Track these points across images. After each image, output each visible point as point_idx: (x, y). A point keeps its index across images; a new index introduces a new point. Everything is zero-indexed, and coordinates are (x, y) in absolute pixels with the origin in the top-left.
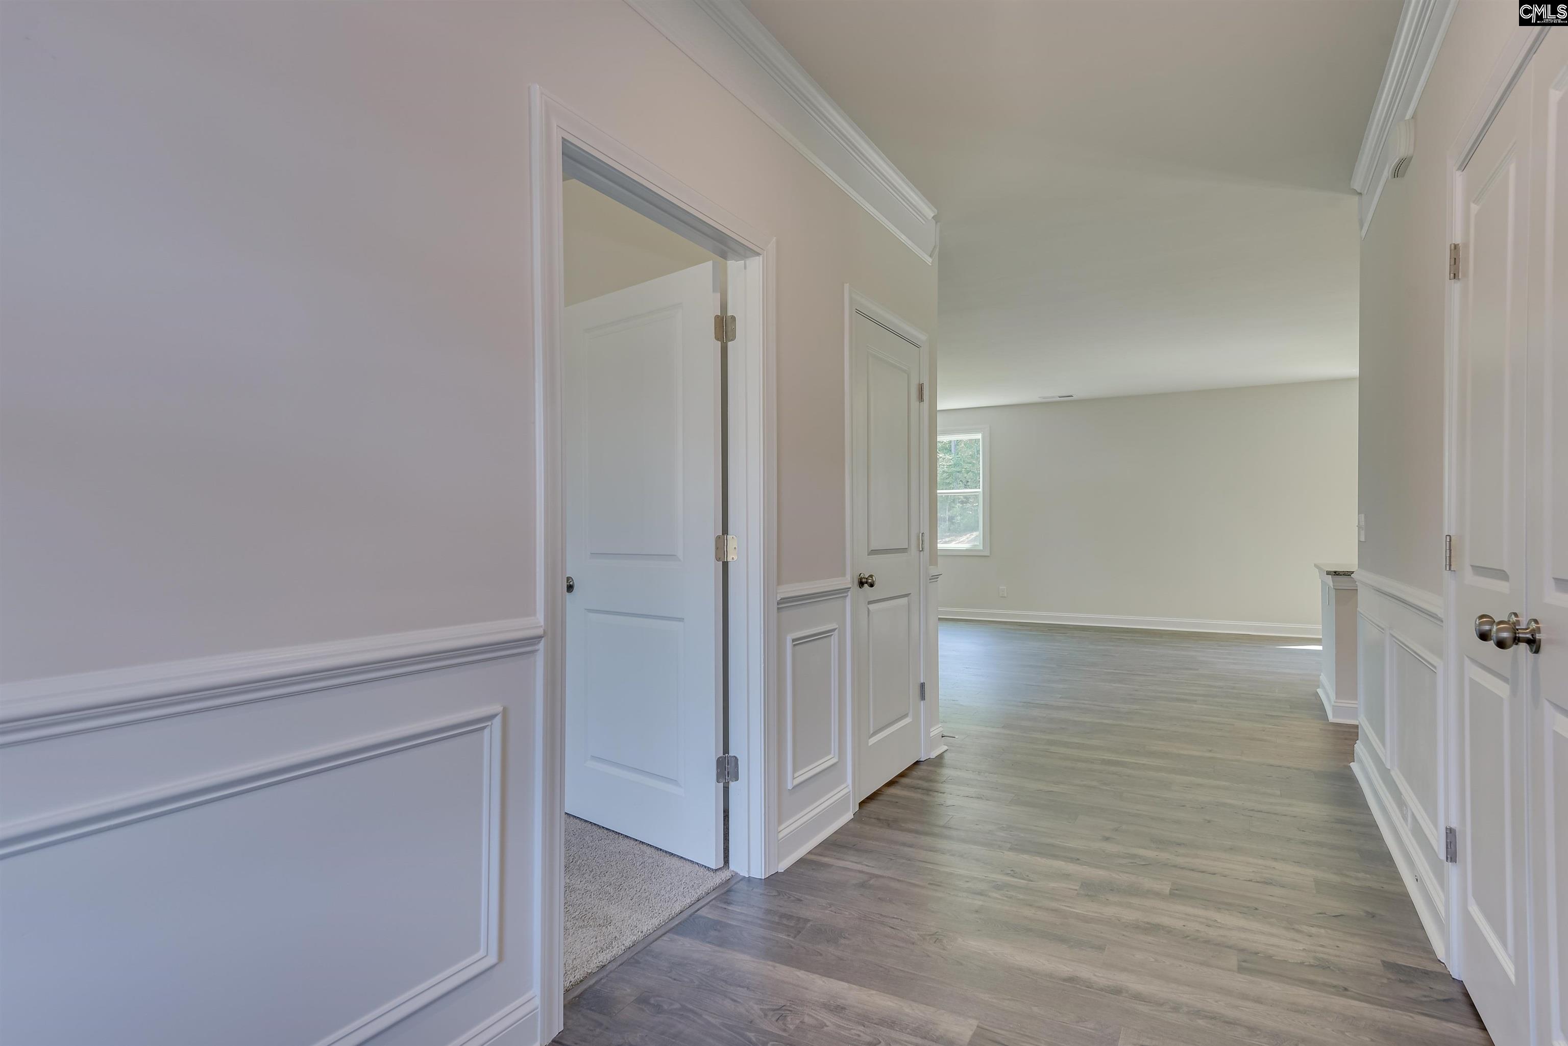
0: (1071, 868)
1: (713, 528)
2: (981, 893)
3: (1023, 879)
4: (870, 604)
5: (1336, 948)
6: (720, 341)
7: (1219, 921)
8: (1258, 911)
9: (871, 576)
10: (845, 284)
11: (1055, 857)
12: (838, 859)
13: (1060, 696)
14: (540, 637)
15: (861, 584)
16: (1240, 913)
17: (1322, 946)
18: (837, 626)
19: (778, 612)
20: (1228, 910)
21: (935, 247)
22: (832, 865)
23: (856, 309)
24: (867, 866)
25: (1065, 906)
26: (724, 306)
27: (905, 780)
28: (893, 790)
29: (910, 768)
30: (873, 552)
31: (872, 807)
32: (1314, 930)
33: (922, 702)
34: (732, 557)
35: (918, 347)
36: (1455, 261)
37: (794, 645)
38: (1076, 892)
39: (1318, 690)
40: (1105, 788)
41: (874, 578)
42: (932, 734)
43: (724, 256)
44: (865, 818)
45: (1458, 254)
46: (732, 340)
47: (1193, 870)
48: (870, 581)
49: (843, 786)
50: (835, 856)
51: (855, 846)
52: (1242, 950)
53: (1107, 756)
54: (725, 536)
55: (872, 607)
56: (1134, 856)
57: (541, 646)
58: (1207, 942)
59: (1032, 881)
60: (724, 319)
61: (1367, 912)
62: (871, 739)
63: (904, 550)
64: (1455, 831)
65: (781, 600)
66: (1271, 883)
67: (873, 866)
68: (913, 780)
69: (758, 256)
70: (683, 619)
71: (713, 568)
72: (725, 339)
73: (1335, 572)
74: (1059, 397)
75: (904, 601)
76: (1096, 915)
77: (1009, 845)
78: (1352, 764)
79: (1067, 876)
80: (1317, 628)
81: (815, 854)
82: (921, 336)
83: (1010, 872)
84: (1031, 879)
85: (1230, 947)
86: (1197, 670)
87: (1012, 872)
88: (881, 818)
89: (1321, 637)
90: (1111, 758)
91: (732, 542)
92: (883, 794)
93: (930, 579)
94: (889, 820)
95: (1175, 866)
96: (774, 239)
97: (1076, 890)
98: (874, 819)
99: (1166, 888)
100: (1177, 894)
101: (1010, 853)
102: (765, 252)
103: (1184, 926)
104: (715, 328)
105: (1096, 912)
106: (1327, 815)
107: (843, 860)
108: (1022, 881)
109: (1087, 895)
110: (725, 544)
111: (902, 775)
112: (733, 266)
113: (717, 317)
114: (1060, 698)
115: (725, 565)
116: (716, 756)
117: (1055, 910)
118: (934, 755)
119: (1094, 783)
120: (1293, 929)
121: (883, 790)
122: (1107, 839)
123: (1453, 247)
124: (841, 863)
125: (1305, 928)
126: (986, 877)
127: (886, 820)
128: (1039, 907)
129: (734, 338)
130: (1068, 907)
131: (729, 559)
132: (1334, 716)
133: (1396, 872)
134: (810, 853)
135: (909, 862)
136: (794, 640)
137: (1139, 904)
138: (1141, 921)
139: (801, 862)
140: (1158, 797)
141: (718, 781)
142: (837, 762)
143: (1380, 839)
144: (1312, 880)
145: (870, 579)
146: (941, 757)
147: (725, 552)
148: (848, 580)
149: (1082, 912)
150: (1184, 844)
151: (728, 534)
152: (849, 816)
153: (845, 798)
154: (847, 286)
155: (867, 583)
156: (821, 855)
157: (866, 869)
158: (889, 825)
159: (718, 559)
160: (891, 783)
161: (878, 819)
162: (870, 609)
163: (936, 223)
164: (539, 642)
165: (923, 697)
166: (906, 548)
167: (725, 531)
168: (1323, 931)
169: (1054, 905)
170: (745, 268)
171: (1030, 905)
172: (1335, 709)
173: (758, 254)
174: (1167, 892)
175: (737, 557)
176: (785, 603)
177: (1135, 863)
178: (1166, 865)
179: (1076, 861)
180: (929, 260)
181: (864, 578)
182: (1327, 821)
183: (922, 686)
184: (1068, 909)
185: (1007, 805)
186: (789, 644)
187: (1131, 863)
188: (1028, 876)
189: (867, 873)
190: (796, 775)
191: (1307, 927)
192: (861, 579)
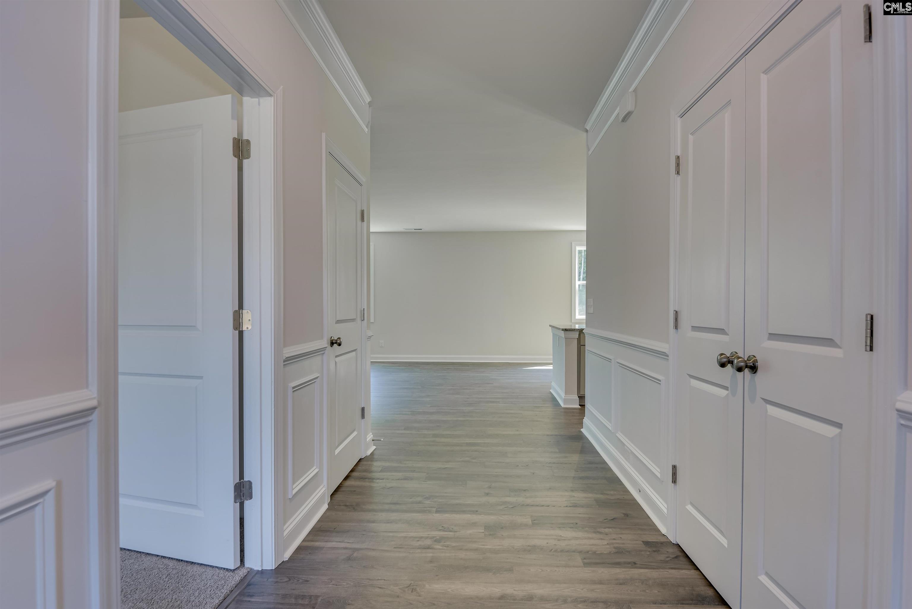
0: (475, 518)
1: (231, 305)
2: (429, 548)
3: (451, 531)
4: (337, 357)
5: (620, 539)
6: (237, 158)
7: (562, 536)
8: (577, 525)
9: (339, 338)
10: (323, 133)
11: (464, 512)
12: (326, 542)
13: (430, 405)
14: (94, 408)
15: (332, 344)
16: (570, 528)
17: (614, 539)
18: (319, 375)
19: (284, 367)
20: (564, 528)
21: (369, 122)
22: (324, 547)
23: (329, 152)
24: (348, 543)
25: (481, 545)
26: (240, 132)
27: (354, 474)
28: (348, 483)
29: (357, 465)
30: (338, 322)
31: (338, 496)
32: (607, 530)
33: (362, 420)
34: (246, 326)
35: (361, 185)
36: (678, 165)
37: (293, 391)
38: (483, 534)
39: (551, 391)
40: (474, 461)
41: (341, 339)
42: (368, 440)
43: (241, 92)
44: (337, 506)
45: (679, 161)
46: (247, 158)
47: (537, 506)
48: (338, 342)
49: (321, 487)
50: (323, 539)
51: (335, 529)
52: (580, 552)
53: (468, 441)
54: (241, 311)
55: (338, 359)
56: (505, 503)
57: (95, 417)
58: (562, 551)
59: (456, 532)
60: (241, 141)
61: (624, 514)
62: (337, 450)
63: (353, 320)
64: (676, 466)
65: (286, 358)
66: (577, 506)
67: (352, 542)
68: (360, 473)
69: (270, 96)
70: (203, 377)
71: (231, 335)
72: (241, 157)
73: (566, 329)
74: (415, 229)
75: (354, 353)
76: (500, 547)
77: (434, 509)
78: (582, 430)
79: (474, 524)
80: (550, 358)
81: (308, 541)
82: (363, 179)
83: (441, 528)
84: (455, 530)
85: (574, 552)
86: (492, 384)
87: (443, 528)
88: (348, 504)
89: (552, 362)
90: (471, 442)
91: (247, 315)
92: (343, 486)
93: (367, 339)
94: (353, 505)
95: (528, 505)
96: (282, 87)
97: (483, 532)
98: (343, 506)
99: (529, 521)
100: (536, 523)
101: (437, 515)
102: (276, 95)
103: (547, 543)
104: (233, 147)
105: (499, 545)
106: (584, 460)
107: (330, 542)
108: (451, 533)
109: (490, 535)
110: (241, 317)
111: (352, 471)
112: (248, 101)
113: (234, 139)
114: (430, 407)
115: (241, 334)
116: (234, 482)
117: (476, 550)
118: (369, 453)
119: (467, 459)
120: (598, 532)
121: (343, 484)
122: (487, 494)
123: (677, 157)
124: (329, 545)
125: (603, 530)
126: (428, 535)
127: (351, 505)
128: (466, 550)
129: (248, 157)
130: (483, 545)
131: (244, 328)
132: (564, 404)
133: (625, 487)
134: (304, 541)
135: (376, 534)
136: (293, 388)
137: (520, 535)
138: (525, 546)
139: (299, 549)
140: (503, 463)
141: (235, 502)
142: (319, 471)
143: (610, 469)
144: (593, 500)
145: (338, 341)
146: (372, 454)
147: (241, 323)
148: (324, 343)
149: (492, 547)
150: (527, 490)
151: (243, 310)
152: (325, 507)
153: (323, 495)
154: (324, 135)
155: (336, 343)
156: (312, 541)
157: (348, 545)
158: (354, 508)
159: (235, 328)
160: (347, 478)
161: (346, 506)
162: (336, 361)
163: (369, 107)
164: (92, 413)
165: (363, 416)
166: (355, 319)
167: (241, 306)
168: (611, 530)
169: (474, 546)
170: (259, 104)
171: (461, 549)
172: (565, 401)
173: (271, 95)
174: (530, 523)
175: (251, 327)
176: (289, 360)
177: (508, 507)
178: (523, 505)
179: (476, 512)
180: (366, 130)
181: (334, 340)
182: (585, 464)
183: (363, 409)
184: (483, 547)
185: (424, 481)
186: (290, 391)
187: (506, 508)
188: (453, 529)
189: (350, 549)
190: (294, 486)
191: (603, 529)
192: (332, 340)
